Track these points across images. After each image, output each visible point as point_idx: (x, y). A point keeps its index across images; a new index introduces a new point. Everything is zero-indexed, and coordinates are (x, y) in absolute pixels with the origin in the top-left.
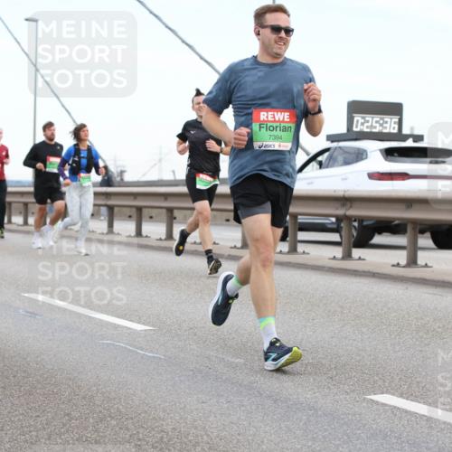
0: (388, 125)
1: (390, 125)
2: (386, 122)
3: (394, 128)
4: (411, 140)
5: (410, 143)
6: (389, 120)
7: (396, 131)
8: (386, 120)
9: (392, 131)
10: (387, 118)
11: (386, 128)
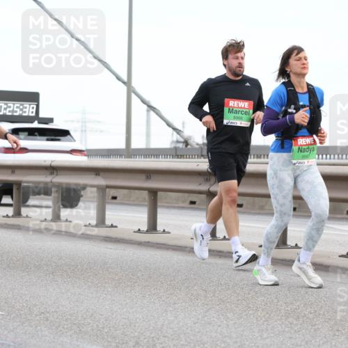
0: (27, 110)
1: (29, 109)
2: (26, 108)
3: (32, 112)
4: (36, 122)
5: (35, 125)
6: (28, 106)
7: (34, 114)
8: (25, 105)
9: (31, 114)
10: (26, 105)
11: (25, 112)
